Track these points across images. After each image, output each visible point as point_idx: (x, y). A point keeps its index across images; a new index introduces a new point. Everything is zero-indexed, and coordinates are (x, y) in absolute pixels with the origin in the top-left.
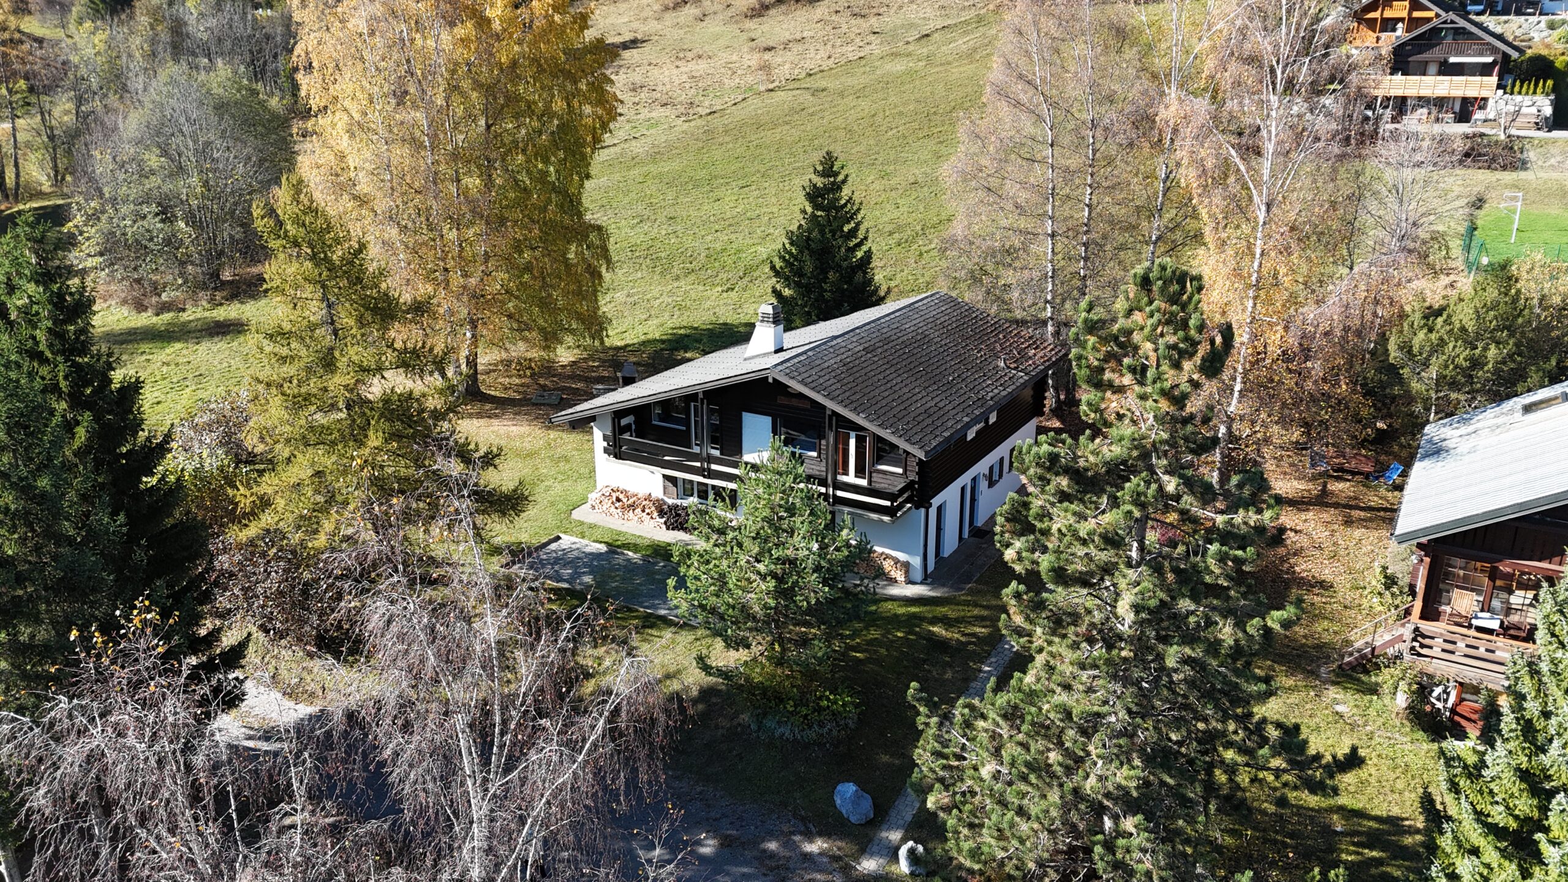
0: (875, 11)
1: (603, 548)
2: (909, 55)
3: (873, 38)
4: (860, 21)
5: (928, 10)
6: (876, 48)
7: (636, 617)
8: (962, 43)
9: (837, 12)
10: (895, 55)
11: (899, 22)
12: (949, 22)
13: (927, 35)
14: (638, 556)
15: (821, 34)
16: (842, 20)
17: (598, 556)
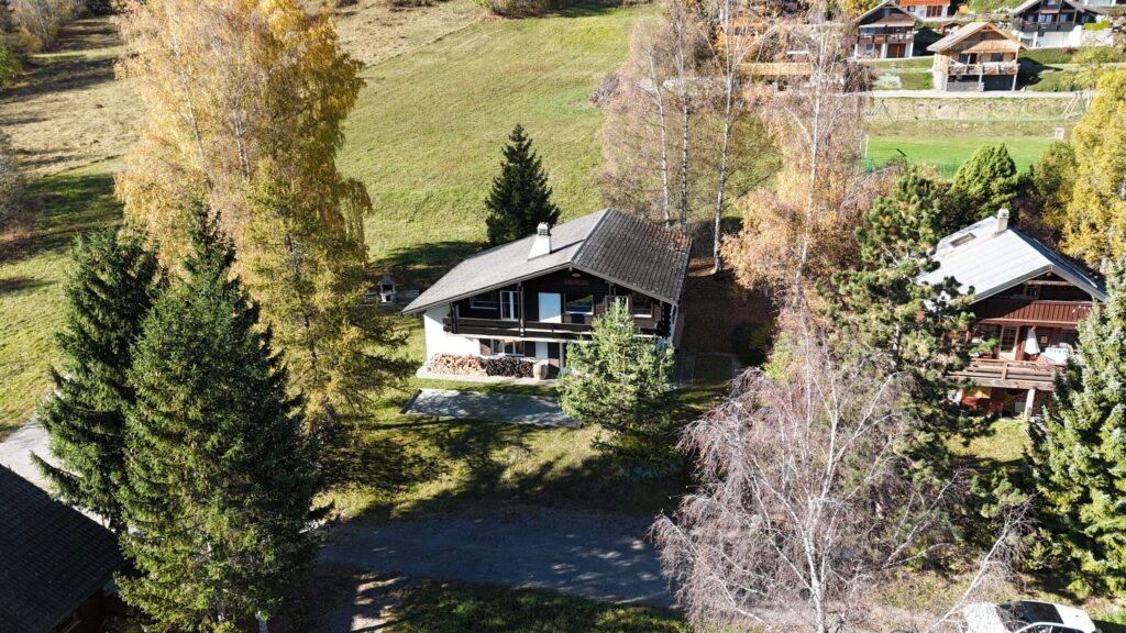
0: (398, 21)
1: (456, 393)
2: (432, 53)
3: (401, 41)
4: (389, 29)
5: (436, 21)
6: (406, 48)
7: (515, 428)
8: (467, 44)
9: (370, 22)
10: (422, 53)
11: (418, 30)
12: (452, 30)
13: (440, 39)
14: (484, 393)
15: (362, 38)
16: (374, 27)
17: (456, 398)
